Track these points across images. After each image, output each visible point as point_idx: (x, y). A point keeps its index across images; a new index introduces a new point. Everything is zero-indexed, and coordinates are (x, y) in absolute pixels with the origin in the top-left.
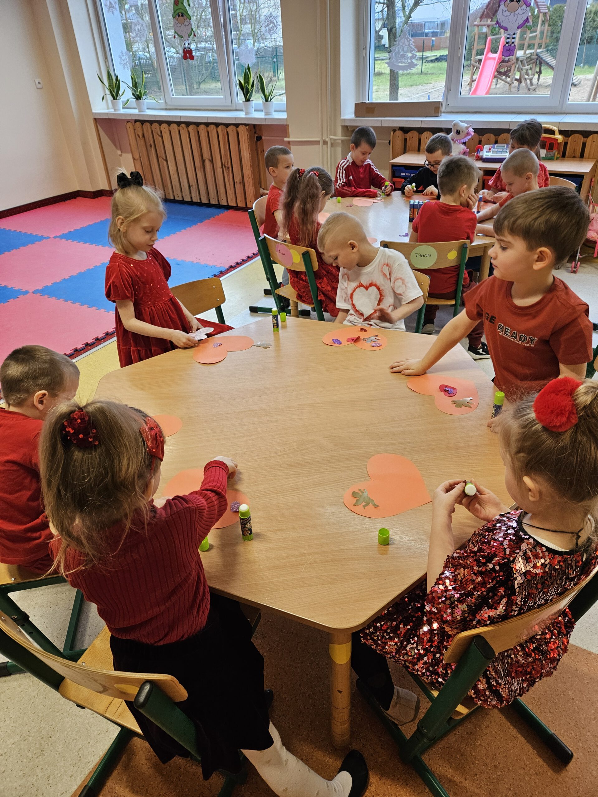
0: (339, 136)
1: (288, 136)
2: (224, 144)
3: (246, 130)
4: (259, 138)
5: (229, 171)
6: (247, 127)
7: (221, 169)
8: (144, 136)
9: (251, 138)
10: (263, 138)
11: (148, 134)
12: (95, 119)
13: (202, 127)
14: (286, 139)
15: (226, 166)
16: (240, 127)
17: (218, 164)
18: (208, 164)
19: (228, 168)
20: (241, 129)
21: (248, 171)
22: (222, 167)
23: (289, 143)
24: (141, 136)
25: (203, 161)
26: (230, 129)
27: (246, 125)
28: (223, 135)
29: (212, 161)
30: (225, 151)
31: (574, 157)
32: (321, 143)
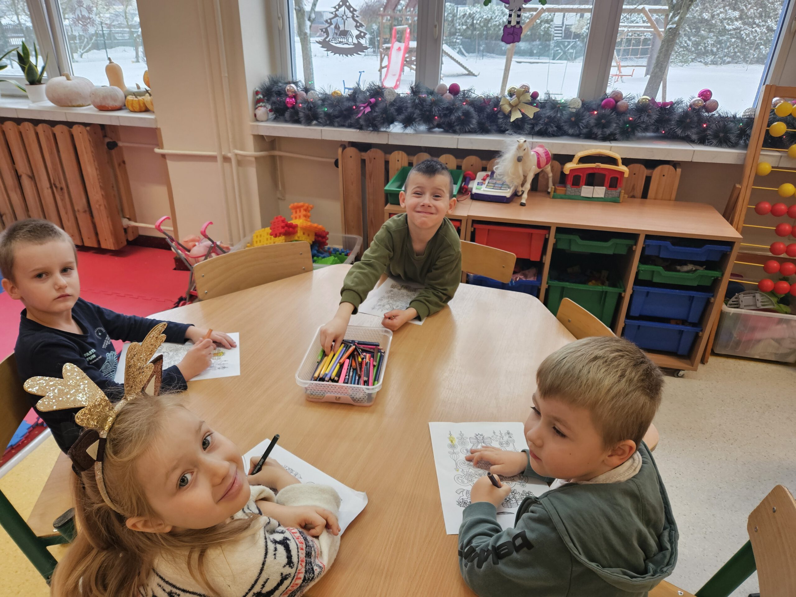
0: (250, 151)
1: (161, 146)
2: (51, 153)
3: (85, 133)
4: (112, 145)
5: (63, 193)
6: (88, 128)
7: (50, 191)
9: (96, 145)
10: (120, 144)
13: (9, 125)
14: (157, 150)
15: (58, 184)
16: (75, 127)
17: (44, 184)
19: (62, 189)
20: (76, 130)
21: (96, 195)
22: (51, 187)
23: (163, 156)
25: (18, 177)
26: (58, 129)
27: (85, 125)
28: (48, 139)
29: (32, 177)
30: (53, 163)
31: (633, 197)
32: (219, 159)
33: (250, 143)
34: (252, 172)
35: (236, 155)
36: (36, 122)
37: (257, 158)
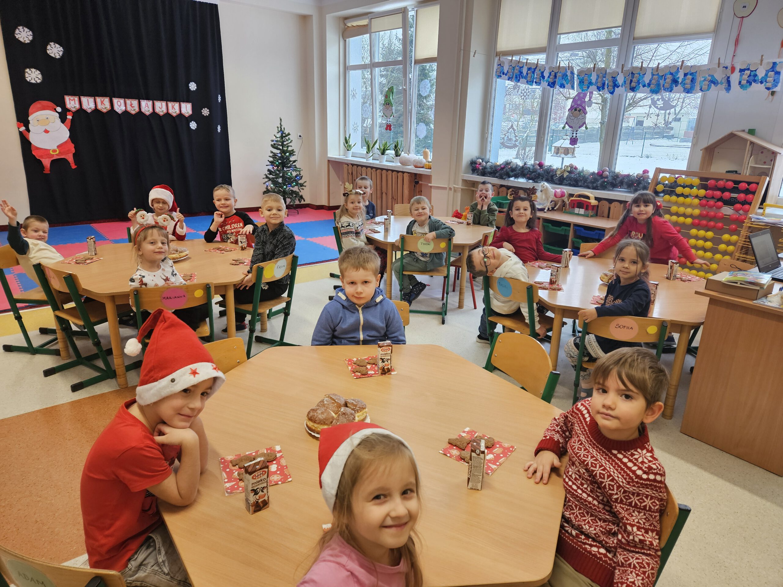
0: (460, 186)
1: (430, 183)
2: (395, 184)
3: (409, 176)
4: (417, 183)
6: (411, 175)
8: (352, 174)
9: (410, 182)
10: (420, 182)
11: (354, 173)
12: (329, 161)
13: (384, 171)
14: (429, 185)
15: (394, 198)
16: (405, 173)
17: (390, 197)
18: (384, 195)
20: (405, 174)
22: (392, 199)
23: (431, 187)
24: (350, 173)
25: (382, 193)
26: (400, 174)
27: (408, 173)
28: (395, 178)
29: (386, 194)
30: (395, 188)
31: (603, 217)
32: (448, 189)
33: (460, 182)
34: (459, 195)
35: (454, 187)
36: (393, 171)
37: (462, 189)
